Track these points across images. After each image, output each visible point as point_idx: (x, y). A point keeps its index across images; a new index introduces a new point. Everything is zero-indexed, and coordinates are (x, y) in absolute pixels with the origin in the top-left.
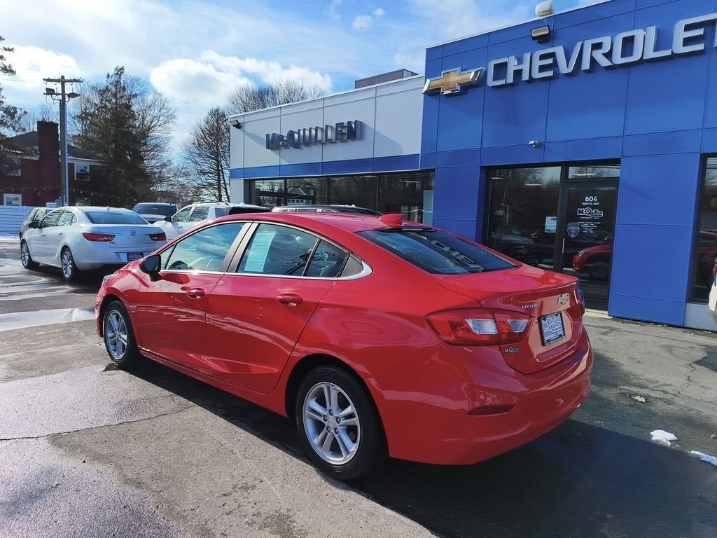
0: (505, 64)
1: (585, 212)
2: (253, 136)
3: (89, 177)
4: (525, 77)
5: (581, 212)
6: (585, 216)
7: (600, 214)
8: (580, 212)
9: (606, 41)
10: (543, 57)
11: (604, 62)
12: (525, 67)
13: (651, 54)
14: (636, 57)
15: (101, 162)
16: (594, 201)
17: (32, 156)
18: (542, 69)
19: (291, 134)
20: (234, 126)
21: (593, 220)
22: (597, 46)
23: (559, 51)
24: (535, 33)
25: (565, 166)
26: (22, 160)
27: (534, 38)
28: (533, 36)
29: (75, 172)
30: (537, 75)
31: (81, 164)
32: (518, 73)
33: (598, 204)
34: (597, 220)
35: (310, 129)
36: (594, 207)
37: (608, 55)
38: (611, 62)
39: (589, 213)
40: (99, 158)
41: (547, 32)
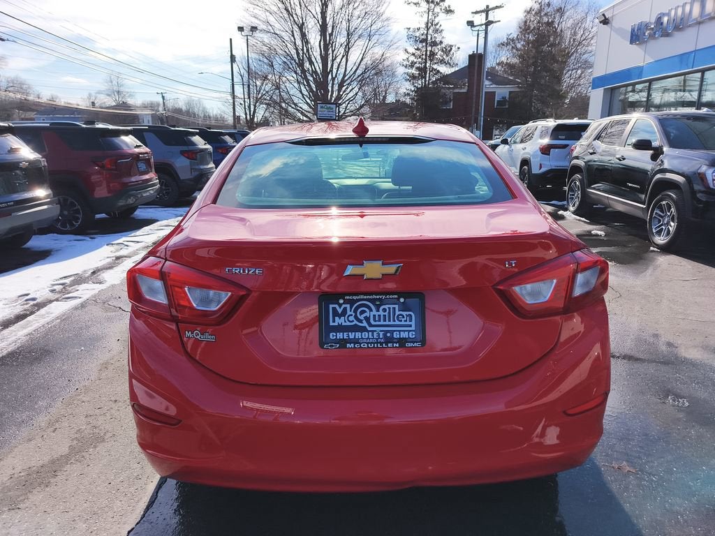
2: (620, 31)
3: (507, 103)
15: (518, 87)
17: (461, 88)
19: (659, 20)
20: (600, 22)
26: (454, 93)
29: (496, 99)
31: (502, 92)
35: (676, 9)
40: (519, 83)
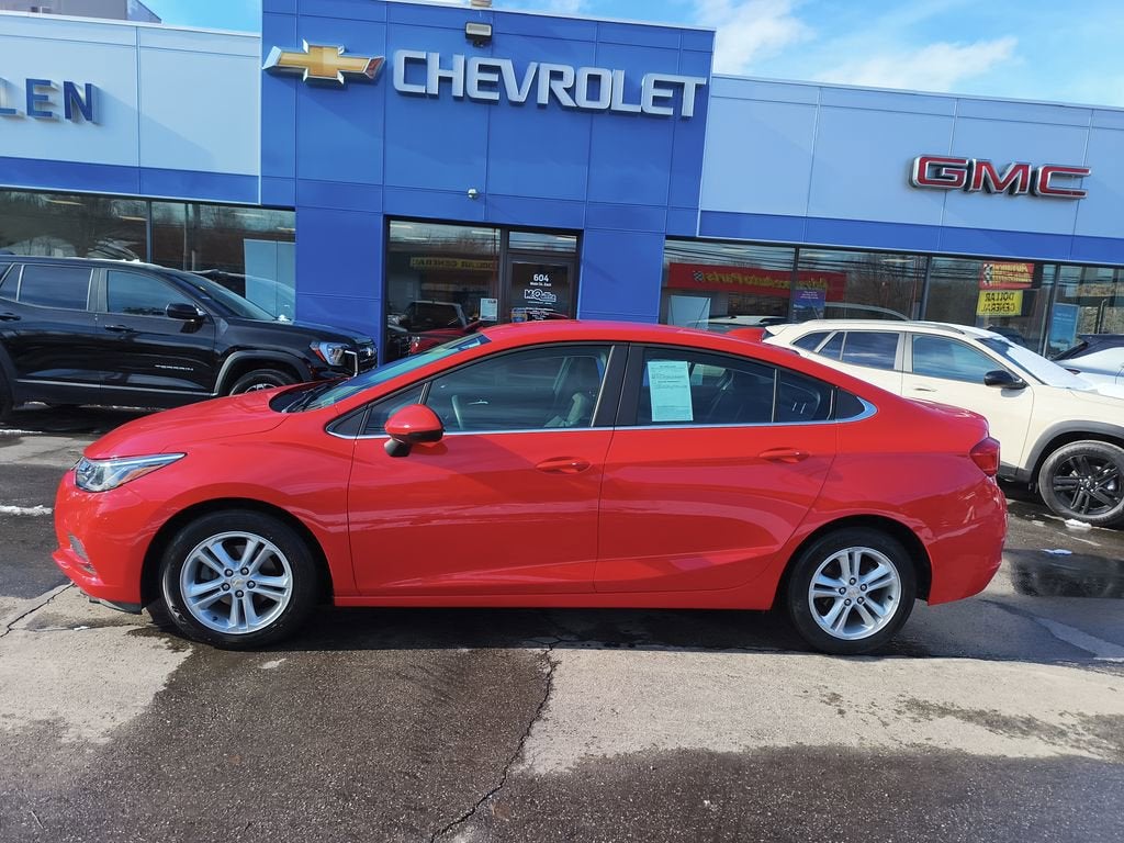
0: (424, 62)
1: (534, 294)
4: (458, 91)
5: (529, 294)
6: (534, 300)
7: (552, 298)
8: (527, 295)
9: (568, 71)
10: (483, 68)
11: (566, 100)
12: (457, 76)
13: (619, 106)
14: (603, 105)
16: (544, 282)
18: (482, 85)
21: (544, 306)
22: (557, 76)
23: (507, 67)
24: (471, 28)
25: (506, 229)
27: (470, 37)
28: (469, 32)
30: (475, 93)
32: (445, 82)
33: (550, 285)
34: (548, 307)
36: (544, 289)
37: (571, 91)
38: (574, 100)
39: (539, 297)
41: (489, 34)
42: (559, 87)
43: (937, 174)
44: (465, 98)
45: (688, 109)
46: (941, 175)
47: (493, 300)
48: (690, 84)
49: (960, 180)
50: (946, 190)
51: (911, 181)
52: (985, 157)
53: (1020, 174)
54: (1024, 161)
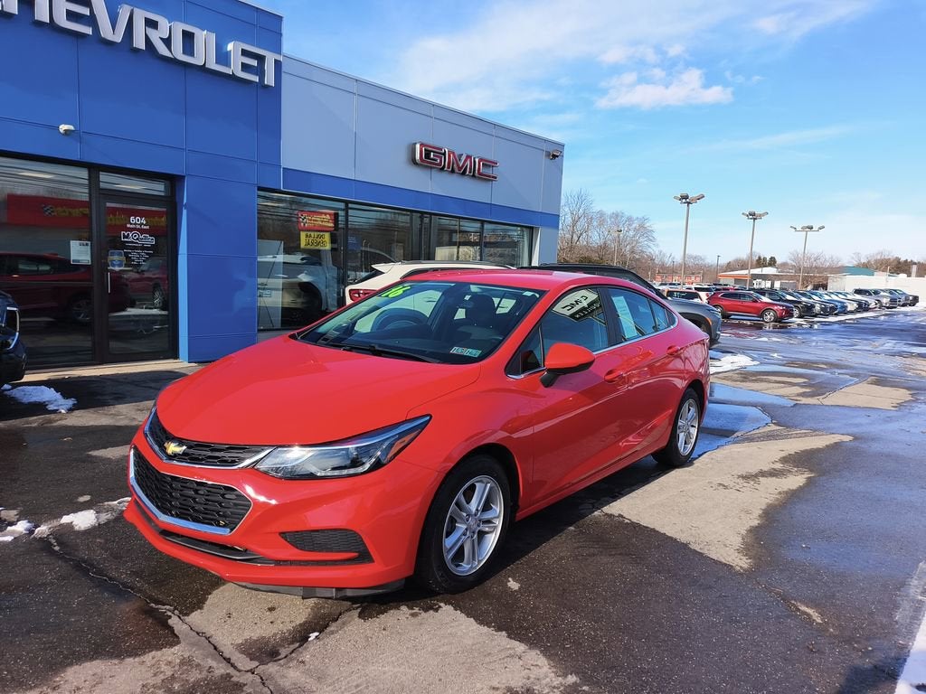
1: (132, 237)
5: (127, 237)
6: (132, 242)
7: (150, 241)
8: (125, 237)
9: (164, 23)
11: (162, 50)
13: (212, 65)
14: (198, 60)
16: (142, 224)
18: (72, 15)
21: (143, 248)
22: (151, 24)
25: (94, 169)
33: (148, 227)
34: (147, 248)
36: (142, 231)
37: (167, 42)
38: (171, 51)
39: (137, 239)
42: (155, 37)
43: (428, 155)
44: (52, 25)
45: (270, 79)
46: (430, 159)
47: (85, 242)
48: (270, 58)
49: (441, 161)
50: (431, 168)
51: (414, 161)
52: (452, 149)
53: (468, 162)
54: (470, 154)
